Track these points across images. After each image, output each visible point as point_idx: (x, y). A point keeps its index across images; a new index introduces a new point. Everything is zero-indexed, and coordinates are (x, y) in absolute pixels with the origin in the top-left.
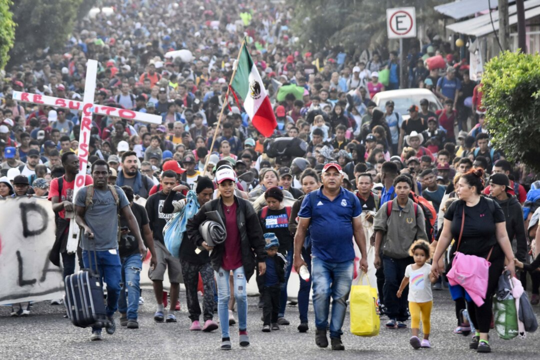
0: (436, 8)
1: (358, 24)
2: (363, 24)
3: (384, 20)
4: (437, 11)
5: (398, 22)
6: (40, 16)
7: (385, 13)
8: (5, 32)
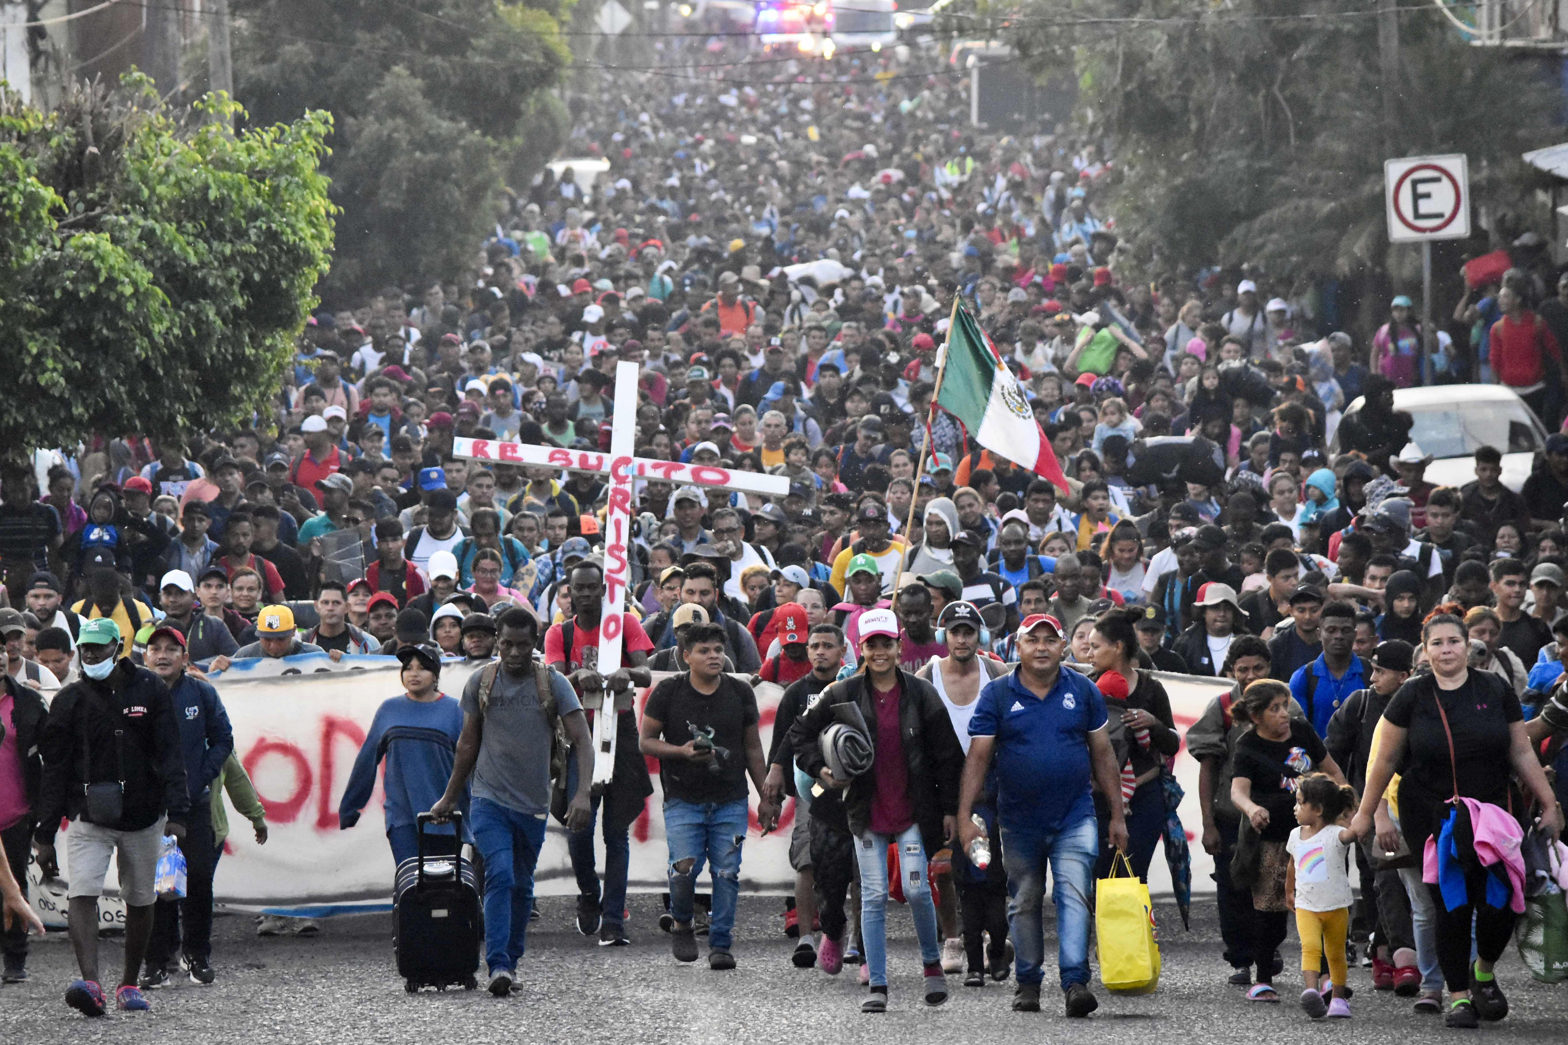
0: (1528, 157)
1: (1303, 203)
2: (1316, 202)
3: (1378, 189)
4: (1531, 164)
5: (1417, 197)
6: (404, 185)
7: (1380, 171)
8: (309, 232)
